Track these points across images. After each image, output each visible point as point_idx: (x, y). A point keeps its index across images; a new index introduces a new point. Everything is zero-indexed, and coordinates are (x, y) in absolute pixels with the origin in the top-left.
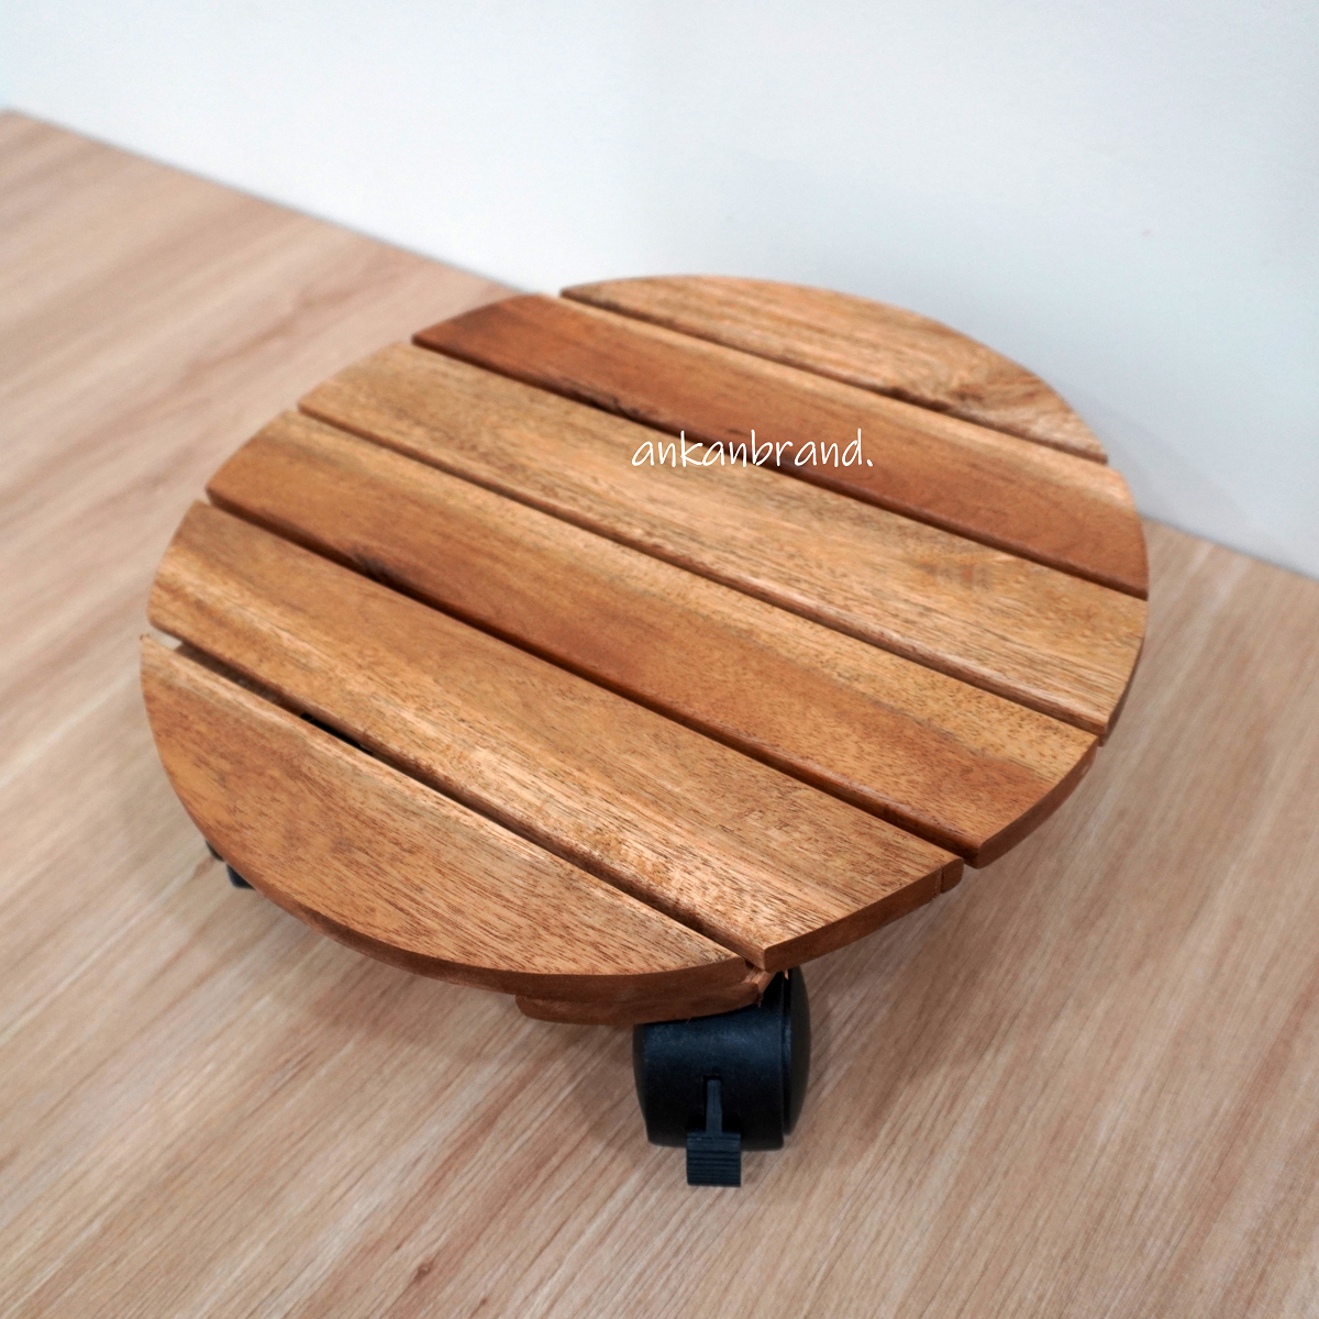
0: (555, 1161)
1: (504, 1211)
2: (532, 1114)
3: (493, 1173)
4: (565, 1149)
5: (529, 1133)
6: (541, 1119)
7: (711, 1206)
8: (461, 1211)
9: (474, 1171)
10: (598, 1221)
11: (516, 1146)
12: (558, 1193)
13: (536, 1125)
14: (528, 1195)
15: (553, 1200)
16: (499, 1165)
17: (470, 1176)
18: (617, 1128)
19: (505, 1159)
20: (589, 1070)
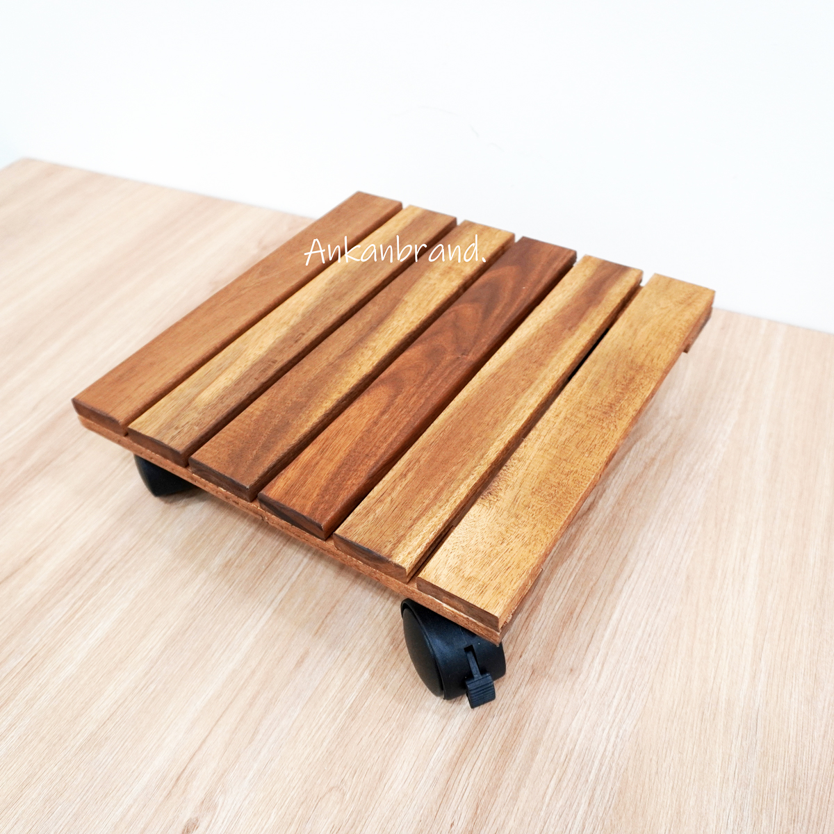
0: (578, 610)
1: (564, 633)
2: (558, 594)
3: (551, 619)
4: (580, 605)
5: (561, 601)
6: (564, 594)
7: (657, 615)
8: (543, 637)
9: (542, 620)
10: (609, 630)
11: (557, 607)
12: (585, 622)
13: (562, 597)
14: (572, 625)
15: (584, 625)
16: (553, 616)
17: (541, 622)
18: (600, 592)
19: (554, 612)
20: (577, 570)
